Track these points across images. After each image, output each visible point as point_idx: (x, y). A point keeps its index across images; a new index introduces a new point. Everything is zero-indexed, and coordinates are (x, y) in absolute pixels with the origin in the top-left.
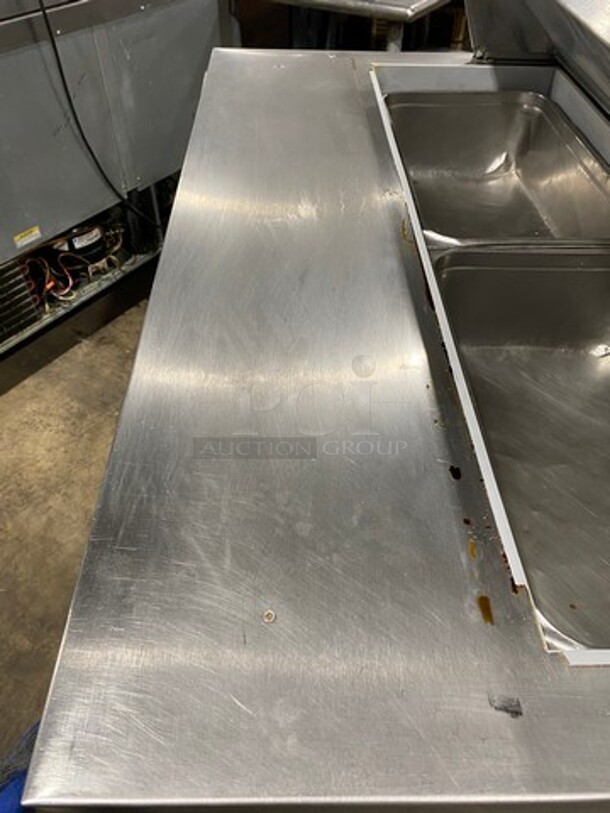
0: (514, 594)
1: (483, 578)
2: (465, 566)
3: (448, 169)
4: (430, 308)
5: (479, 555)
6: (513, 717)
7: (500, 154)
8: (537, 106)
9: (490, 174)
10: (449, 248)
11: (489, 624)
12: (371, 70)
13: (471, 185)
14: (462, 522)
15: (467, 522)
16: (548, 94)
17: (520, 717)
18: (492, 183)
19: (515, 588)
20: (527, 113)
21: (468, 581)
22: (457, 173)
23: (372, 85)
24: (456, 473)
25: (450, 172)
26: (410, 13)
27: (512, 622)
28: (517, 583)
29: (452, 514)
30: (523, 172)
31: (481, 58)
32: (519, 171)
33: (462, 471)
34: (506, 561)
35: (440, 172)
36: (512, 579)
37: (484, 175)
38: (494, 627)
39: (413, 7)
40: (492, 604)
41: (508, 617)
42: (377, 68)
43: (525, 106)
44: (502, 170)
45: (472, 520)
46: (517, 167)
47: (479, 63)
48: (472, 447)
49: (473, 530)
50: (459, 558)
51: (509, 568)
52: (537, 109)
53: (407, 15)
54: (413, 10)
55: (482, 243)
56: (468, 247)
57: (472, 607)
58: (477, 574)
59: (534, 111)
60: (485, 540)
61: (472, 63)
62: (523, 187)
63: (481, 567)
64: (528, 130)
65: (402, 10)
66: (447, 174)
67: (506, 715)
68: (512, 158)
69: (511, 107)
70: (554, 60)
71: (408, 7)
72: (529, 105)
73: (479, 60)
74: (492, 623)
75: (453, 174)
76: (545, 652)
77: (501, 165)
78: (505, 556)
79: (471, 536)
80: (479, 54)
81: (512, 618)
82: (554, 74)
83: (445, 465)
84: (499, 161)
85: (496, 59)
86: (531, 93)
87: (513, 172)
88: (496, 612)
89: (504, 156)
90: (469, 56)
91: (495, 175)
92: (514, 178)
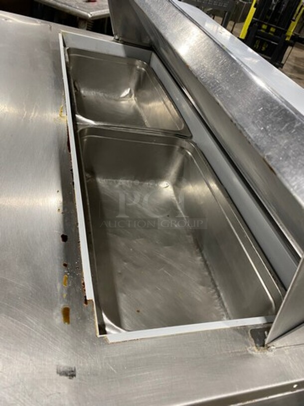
0: (85, 305)
1: (68, 297)
2: (59, 290)
3: (101, 92)
4: (68, 152)
5: (69, 284)
6: (70, 378)
7: (127, 88)
8: (143, 67)
9: (122, 98)
10: (89, 125)
11: (66, 323)
12: (60, 32)
13: (112, 102)
14: (62, 266)
15: (65, 265)
16: (149, 63)
17: (74, 378)
18: (123, 102)
19: (86, 301)
20: (140, 71)
21: (59, 300)
22: (106, 95)
23: (59, 40)
24: (64, 238)
25: (103, 94)
26: (90, 16)
27: (81, 321)
28: (88, 299)
29: (58, 261)
30: (138, 99)
31: (118, 40)
32: (136, 98)
33: (69, 237)
34: (84, 287)
35: (97, 93)
36: (85, 297)
37: (120, 98)
38: (70, 325)
39: (91, 13)
40: (71, 311)
41: (79, 318)
42: (63, 33)
43: (138, 67)
44: (128, 96)
45: (69, 264)
46: (135, 96)
47: (116, 42)
48: (77, 224)
49: (67, 270)
50: (56, 286)
51: (85, 290)
52: (143, 69)
53: (88, 16)
54: (91, 15)
55: (106, 124)
56: (99, 126)
57: (58, 314)
58: (65, 295)
59: (142, 70)
60: (74, 275)
61: (113, 41)
62: (137, 106)
63: (69, 291)
64: (140, 78)
65: (85, 13)
66: (101, 95)
67: (66, 378)
68: (133, 91)
69: (132, 66)
70: (152, 48)
71: (88, 13)
72: (140, 67)
73: (117, 40)
74: (69, 322)
75: (104, 95)
76: (96, 336)
77: (128, 94)
78: (84, 284)
79: (66, 273)
80: (117, 37)
81: (81, 319)
82: (151, 54)
83: (59, 233)
84: (127, 92)
85: (125, 42)
86: (140, 61)
87: (133, 99)
88: (72, 316)
89: (129, 90)
90: (112, 38)
91: (124, 99)
92: (133, 101)
